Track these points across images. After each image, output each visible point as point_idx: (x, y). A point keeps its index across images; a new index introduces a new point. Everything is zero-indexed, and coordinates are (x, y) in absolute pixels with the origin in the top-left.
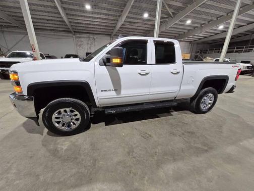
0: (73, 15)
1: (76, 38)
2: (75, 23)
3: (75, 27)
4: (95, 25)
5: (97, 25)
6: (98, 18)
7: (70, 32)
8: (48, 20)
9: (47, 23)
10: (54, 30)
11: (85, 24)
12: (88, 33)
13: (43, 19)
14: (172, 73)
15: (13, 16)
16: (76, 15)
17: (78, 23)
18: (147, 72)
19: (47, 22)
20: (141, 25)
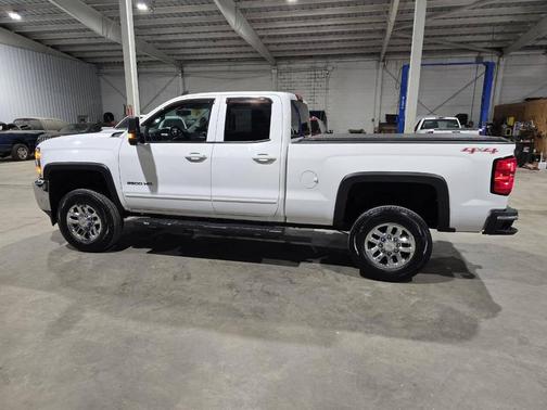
0: (266, 21)
1: (280, 72)
2: (275, 37)
3: (275, 48)
4: (324, 34)
5: (331, 33)
6: (327, 17)
7: (262, 59)
8: (214, 40)
9: (215, 47)
10: (229, 60)
11: (299, 35)
12: (311, 57)
13: (206, 40)
14: (257, 160)
15: (154, 42)
16: (272, 20)
17: (281, 36)
18: (201, 155)
19: (215, 44)
20: (476, 12)
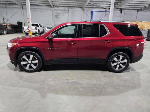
1: (55, 10)
7: (50, 6)
10: (38, 5)
12: (64, 6)
